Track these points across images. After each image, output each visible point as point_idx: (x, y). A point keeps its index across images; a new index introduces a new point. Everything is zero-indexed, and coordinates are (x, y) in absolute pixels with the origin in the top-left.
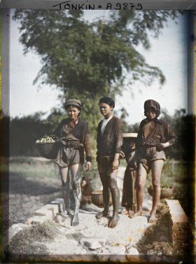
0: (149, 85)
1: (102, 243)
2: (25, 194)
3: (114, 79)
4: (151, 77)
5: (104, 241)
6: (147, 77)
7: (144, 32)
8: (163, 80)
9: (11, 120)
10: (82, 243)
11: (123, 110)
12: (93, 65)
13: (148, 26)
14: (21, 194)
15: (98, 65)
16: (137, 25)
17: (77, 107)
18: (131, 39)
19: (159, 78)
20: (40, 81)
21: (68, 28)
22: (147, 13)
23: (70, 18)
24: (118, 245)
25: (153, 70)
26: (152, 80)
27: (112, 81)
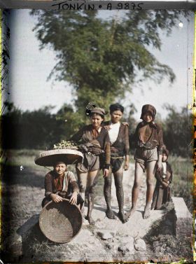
0: (159, 83)
1: (113, 234)
2: (36, 186)
3: (124, 77)
4: (160, 75)
5: (115, 232)
6: (157, 75)
7: (156, 32)
8: (172, 79)
9: (22, 113)
10: (96, 234)
11: (131, 106)
12: (106, 63)
13: (160, 26)
14: (32, 187)
15: (110, 63)
16: (149, 25)
17: (100, 115)
18: (143, 39)
19: (169, 76)
20: (53, 78)
21: (82, 27)
22: (159, 13)
23: (84, 17)
24: (127, 236)
25: (163, 68)
26: (162, 78)
27: (123, 79)
